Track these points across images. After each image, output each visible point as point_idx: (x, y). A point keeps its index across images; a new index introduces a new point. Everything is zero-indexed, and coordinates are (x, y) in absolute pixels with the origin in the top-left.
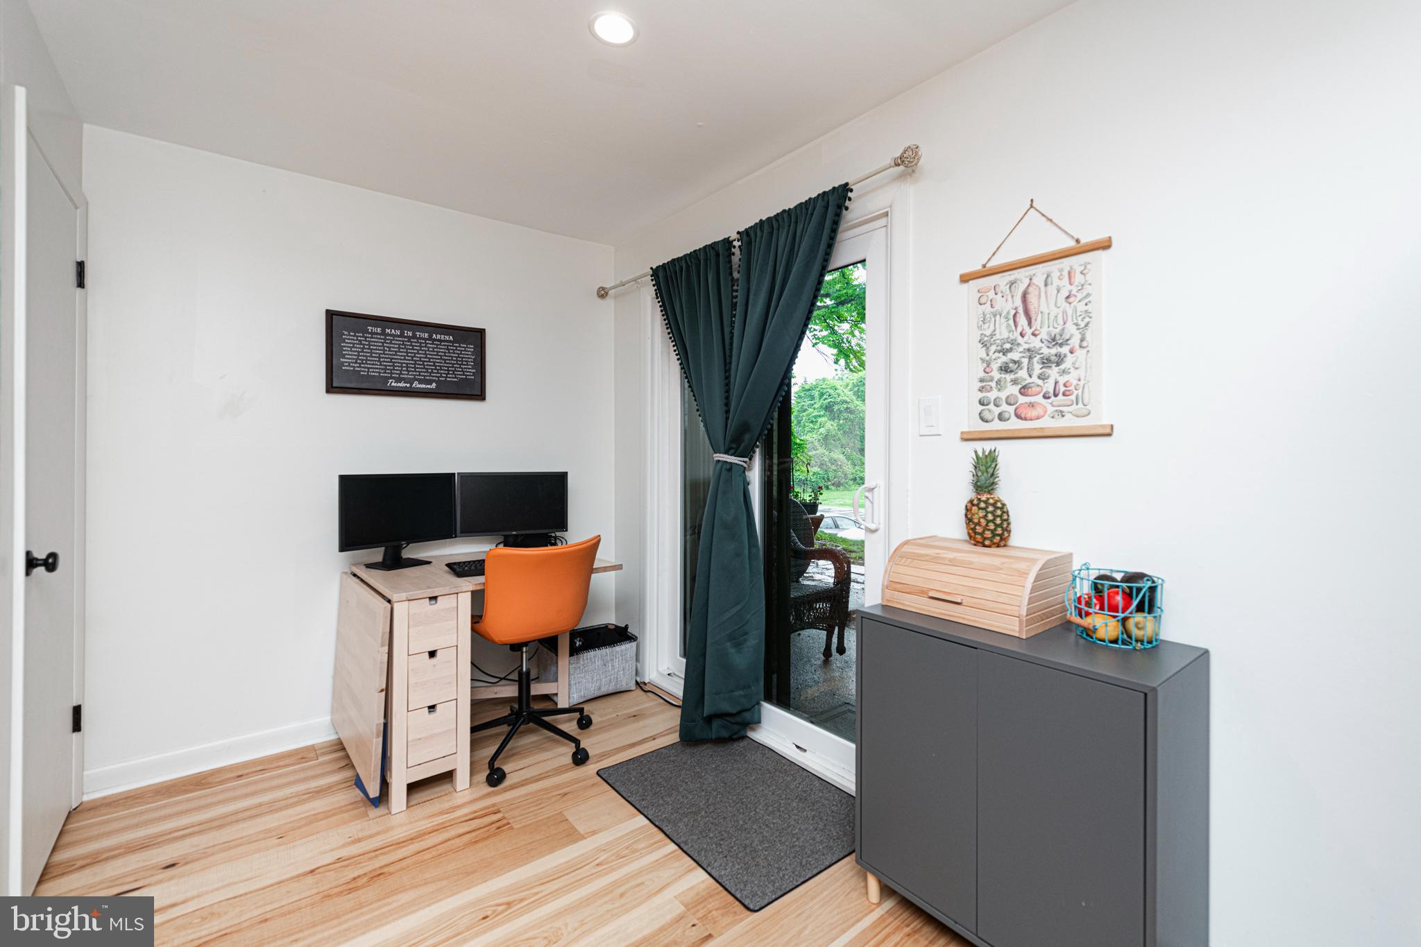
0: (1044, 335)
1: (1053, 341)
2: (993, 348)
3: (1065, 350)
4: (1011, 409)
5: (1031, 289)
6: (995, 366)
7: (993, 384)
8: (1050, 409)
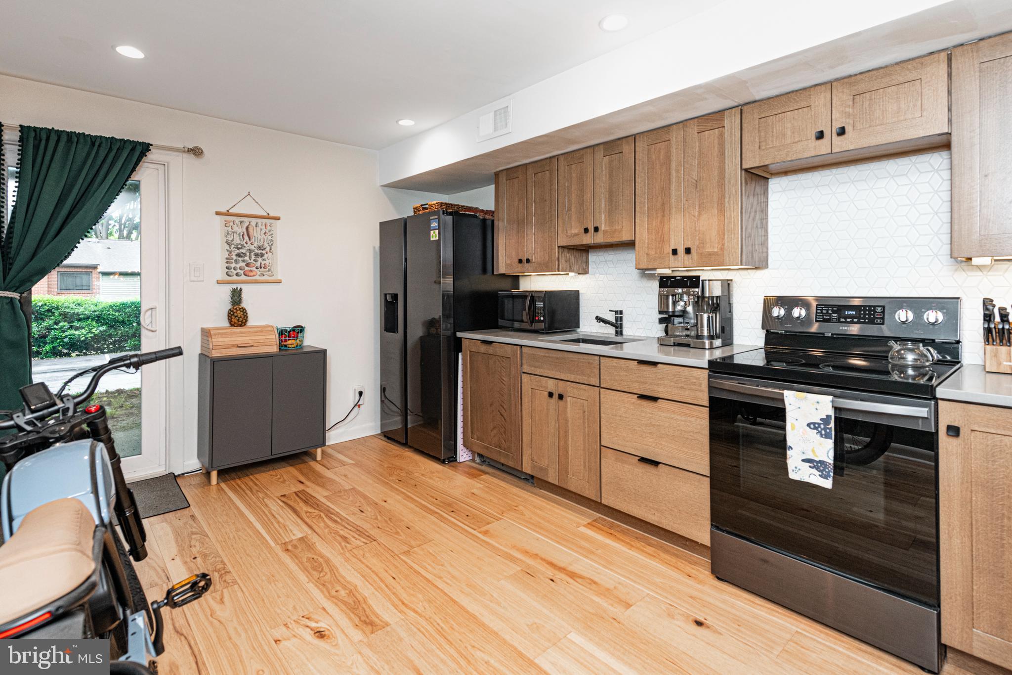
0: (256, 244)
1: (259, 248)
2: (233, 246)
3: (264, 252)
4: (242, 272)
5: (250, 226)
6: (234, 254)
7: (233, 261)
8: (259, 273)
